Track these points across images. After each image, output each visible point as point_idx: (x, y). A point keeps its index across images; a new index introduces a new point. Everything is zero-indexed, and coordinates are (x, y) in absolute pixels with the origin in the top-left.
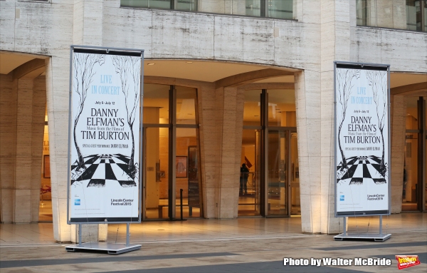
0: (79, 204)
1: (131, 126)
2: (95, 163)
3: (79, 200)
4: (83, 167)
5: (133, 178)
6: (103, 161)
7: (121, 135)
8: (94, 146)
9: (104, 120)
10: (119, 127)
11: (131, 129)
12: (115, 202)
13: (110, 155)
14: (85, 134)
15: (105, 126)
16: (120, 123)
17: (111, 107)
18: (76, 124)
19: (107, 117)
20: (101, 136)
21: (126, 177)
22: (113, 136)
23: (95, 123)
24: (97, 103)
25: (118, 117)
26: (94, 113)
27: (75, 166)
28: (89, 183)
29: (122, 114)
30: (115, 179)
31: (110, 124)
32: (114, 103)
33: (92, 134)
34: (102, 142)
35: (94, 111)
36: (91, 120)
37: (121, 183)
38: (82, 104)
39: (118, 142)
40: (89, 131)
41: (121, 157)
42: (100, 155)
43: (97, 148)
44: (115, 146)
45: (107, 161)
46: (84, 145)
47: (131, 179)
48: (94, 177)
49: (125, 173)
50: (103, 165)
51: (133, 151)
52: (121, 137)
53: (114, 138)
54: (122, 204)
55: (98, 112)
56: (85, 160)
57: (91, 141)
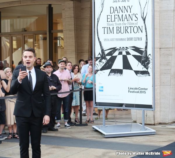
0: (102, 91)
1: (144, 20)
2: (114, 55)
3: (102, 87)
4: (105, 58)
5: (147, 69)
6: (120, 53)
8: (112, 40)
9: (120, 16)
10: (134, 21)
11: (144, 22)
12: (131, 90)
13: (127, 48)
14: (106, 29)
15: (121, 22)
16: (134, 18)
17: (126, 4)
18: (98, 22)
19: (123, 14)
21: (141, 68)
22: (129, 30)
23: (113, 19)
24: (114, 1)
25: (132, 13)
27: (98, 58)
28: (110, 73)
29: (136, 10)
30: (131, 69)
31: (126, 19)
33: (111, 29)
34: (120, 36)
35: (112, 9)
36: (110, 17)
37: (137, 72)
39: (133, 35)
40: (108, 27)
41: (136, 49)
42: (118, 48)
43: (115, 42)
44: (131, 39)
45: (124, 53)
46: (105, 40)
47: (145, 69)
48: (113, 67)
49: (140, 64)
50: (121, 56)
51: (147, 43)
52: (135, 31)
53: (129, 32)
54: (138, 92)
55: (115, 10)
57: (110, 36)
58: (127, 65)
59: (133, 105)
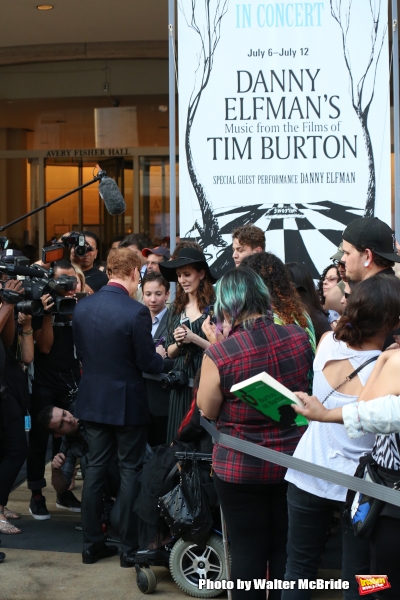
1: (364, 116)
4: (217, 241)
6: (276, 224)
7: (332, 144)
8: (245, 180)
9: (276, 103)
11: (365, 124)
13: (300, 206)
14: (221, 145)
15: (280, 121)
16: (326, 109)
17: (297, 64)
18: (190, 120)
19: (286, 94)
20: (270, 149)
22: (308, 149)
23: (248, 111)
24: (252, 54)
25: (320, 90)
29: (333, 83)
31: (296, 113)
32: (305, 52)
33: (242, 143)
34: (275, 167)
35: (245, 78)
36: (237, 104)
38: (208, 61)
39: (322, 165)
40: (230, 136)
41: (334, 211)
42: (267, 205)
43: (257, 186)
44: (315, 178)
45: (290, 224)
46: (218, 179)
50: (278, 235)
51: (372, 190)
52: (332, 150)
53: (309, 154)
55: (257, 80)
56: (222, 222)
57: (238, 167)
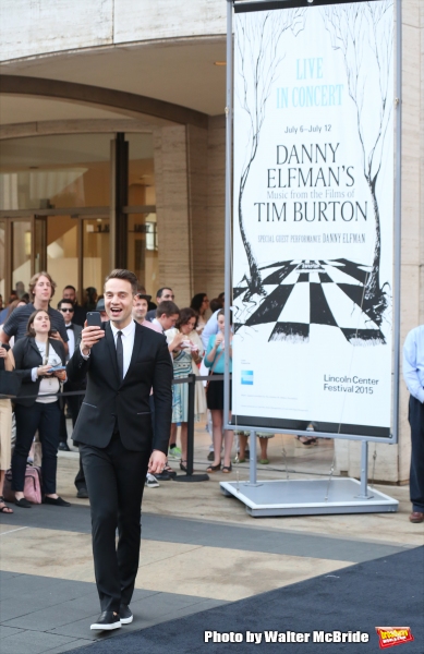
0: (251, 383)
1: (373, 184)
2: (285, 282)
3: (251, 373)
4: (259, 290)
5: (378, 323)
6: (304, 278)
7: (347, 209)
8: (282, 239)
9: (306, 172)
10: (342, 188)
11: (373, 191)
12: (332, 384)
13: (322, 262)
14: (264, 208)
15: (307, 189)
16: (344, 178)
17: (322, 139)
18: (242, 187)
19: (313, 165)
20: (300, 213)
21: (361, 320)
22: (329, 213)
23: (284, 181)
24: (288, 130)
25: (339, 163)
26: (282, 159)
27: (242, 290)
28: (274, 332)
29: (350, 156)
30: (333, 323)
31: (320, 182)
32: (328, 128)
33: (279, 207)
34: (303, 228)
35: (282, 150)
36: (276, 174)
37: (349, 333)
38: (256, 137)
39: (339, 227)
40: (271, 201)
41: (348, 266)
42: (297, 261)
43: (290, 245)
44: (334, 238)
45: (314, 278)
46: (262, 238)
47: (372, 325)
48: (284, 317)
49: (358, 309)
50: (305, 286)
51: (378, 249)
52: (347, 215)
53: (330, 217)
54: (351, 390)
55: (291, 153)
57: (277, 228)
58: (321, 313)
59: (337, 425)
